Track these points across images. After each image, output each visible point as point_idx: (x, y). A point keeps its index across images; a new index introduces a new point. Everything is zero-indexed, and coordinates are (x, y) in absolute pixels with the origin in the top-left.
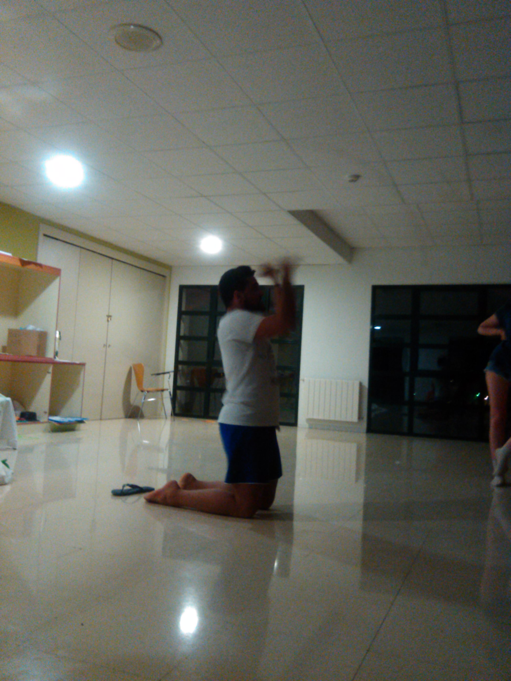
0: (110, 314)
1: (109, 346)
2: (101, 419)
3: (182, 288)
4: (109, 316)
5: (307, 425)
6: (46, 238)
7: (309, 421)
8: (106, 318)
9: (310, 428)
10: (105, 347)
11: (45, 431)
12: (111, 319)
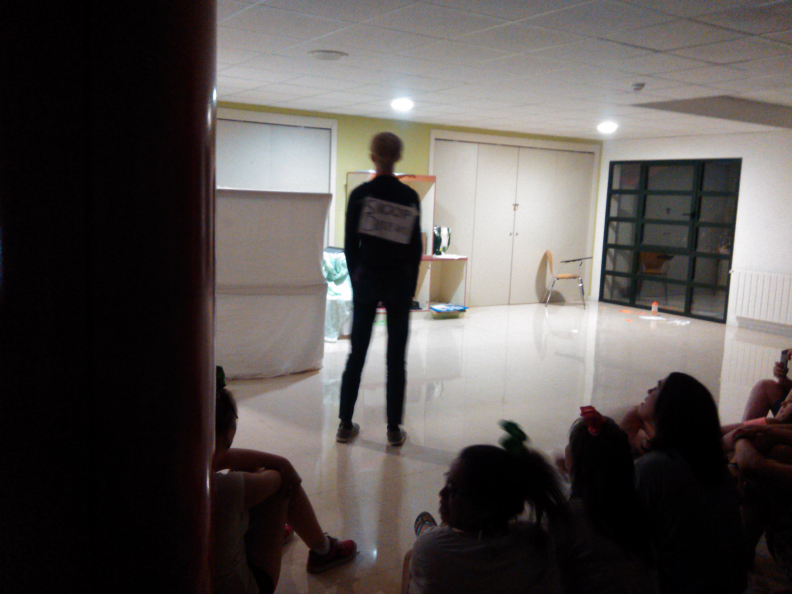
0: (517, 203)
1: (517, 234)
2: (509, 304)
3: (613, 164)
4: (516, 205)
5: (736, 324)
6: (440, 142)
7: (739, 319)
8: (513, 207)
9: (740, 327)
10: (512, 235)
11: (426, 318)
12: (517, 208)
